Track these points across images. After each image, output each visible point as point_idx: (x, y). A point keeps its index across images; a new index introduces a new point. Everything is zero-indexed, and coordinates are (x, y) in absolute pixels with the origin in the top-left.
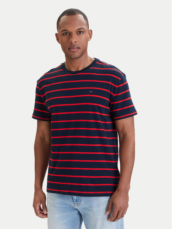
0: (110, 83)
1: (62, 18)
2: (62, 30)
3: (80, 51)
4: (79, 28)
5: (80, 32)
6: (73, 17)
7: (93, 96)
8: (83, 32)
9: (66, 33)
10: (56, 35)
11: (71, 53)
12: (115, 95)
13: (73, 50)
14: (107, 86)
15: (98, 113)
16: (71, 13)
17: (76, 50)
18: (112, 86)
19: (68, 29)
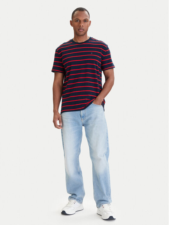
0: (102, 49)
1: (76, 12)
2: (75, 18)
3: (84, 31)
4: (85, 18)
5: (85, 21)
6: (83, 12)
7: (93, 55)
8: (87, 21)
9: (77, 21)
10: (71, 21)
11: (79, 32)
12: (104, 56)
13: (80, 31)
14: (100, 50)
15: (95, 65)
16: (81, 10)
17: (82, 31)
18: (102, 50)
19: (79, 19)
